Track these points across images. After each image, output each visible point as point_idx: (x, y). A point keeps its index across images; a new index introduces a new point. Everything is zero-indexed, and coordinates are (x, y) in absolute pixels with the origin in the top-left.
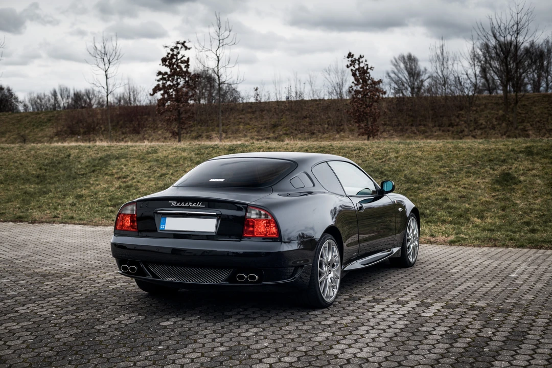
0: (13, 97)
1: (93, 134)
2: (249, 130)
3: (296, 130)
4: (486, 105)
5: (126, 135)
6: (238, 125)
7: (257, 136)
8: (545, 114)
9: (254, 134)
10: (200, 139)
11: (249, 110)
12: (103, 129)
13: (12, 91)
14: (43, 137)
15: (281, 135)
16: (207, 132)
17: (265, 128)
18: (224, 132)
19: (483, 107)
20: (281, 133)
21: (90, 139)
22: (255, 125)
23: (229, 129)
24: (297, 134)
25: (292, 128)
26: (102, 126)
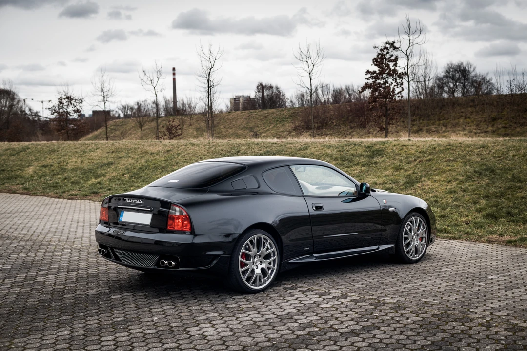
0: (281, 94)
1: (326, 128)
2: (469, 124)
3: (515, 123)
5: (353, 130)
6: (458, 119)
7: (475, 129)
9: (473, 127)
10: (420, 133)
11: (471, 104)
12: (335, 124)
13: (280, 89)
14: (283, 132)
15: (500, 129)
16: (427, 126)
17: (485, 121)
18: (444, 126)
20: (500, 126)
21: (322, 133)
22: (475, 119)
23: (449, 122)
24: (516, 128)
25: (512, 121)
26: (334, 121)
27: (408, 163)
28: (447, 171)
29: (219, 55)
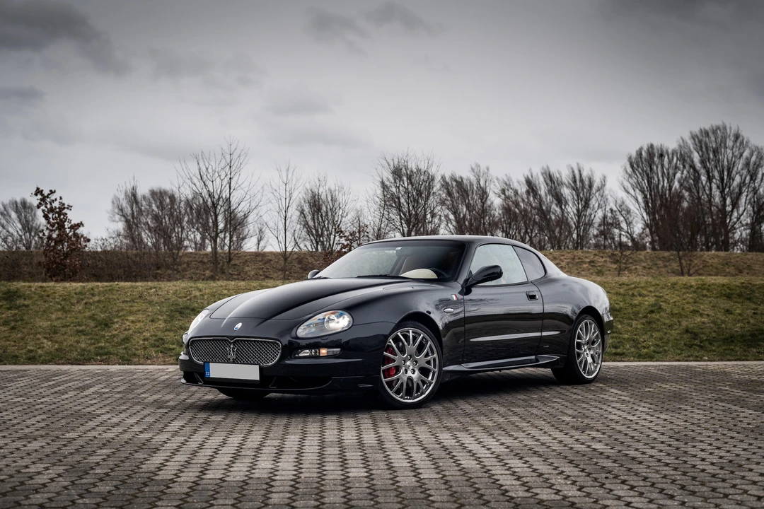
4: (188, 264)
8: (261, 275)
19: (185, 266)
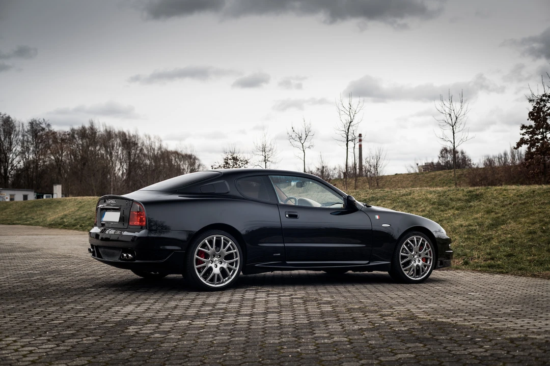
0: (467, 159)
13: (466, 154)
27: (502, 207)
28: (537, 213)
29: (359, 109)
